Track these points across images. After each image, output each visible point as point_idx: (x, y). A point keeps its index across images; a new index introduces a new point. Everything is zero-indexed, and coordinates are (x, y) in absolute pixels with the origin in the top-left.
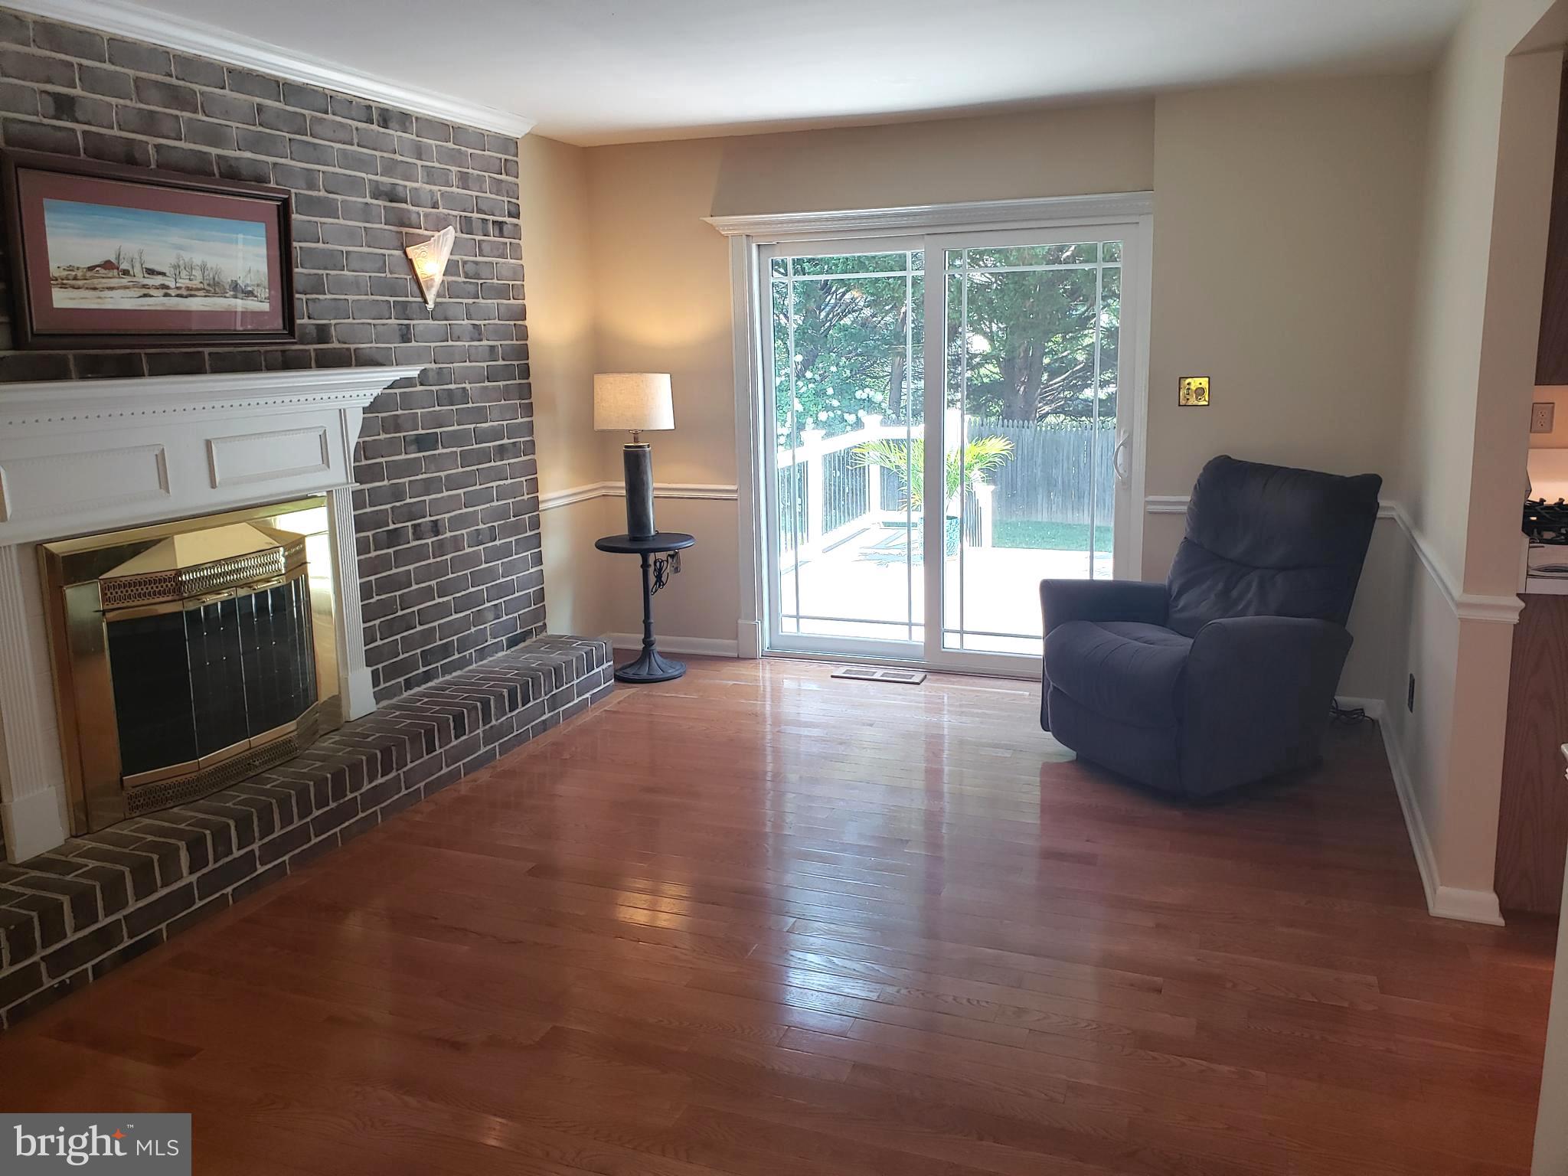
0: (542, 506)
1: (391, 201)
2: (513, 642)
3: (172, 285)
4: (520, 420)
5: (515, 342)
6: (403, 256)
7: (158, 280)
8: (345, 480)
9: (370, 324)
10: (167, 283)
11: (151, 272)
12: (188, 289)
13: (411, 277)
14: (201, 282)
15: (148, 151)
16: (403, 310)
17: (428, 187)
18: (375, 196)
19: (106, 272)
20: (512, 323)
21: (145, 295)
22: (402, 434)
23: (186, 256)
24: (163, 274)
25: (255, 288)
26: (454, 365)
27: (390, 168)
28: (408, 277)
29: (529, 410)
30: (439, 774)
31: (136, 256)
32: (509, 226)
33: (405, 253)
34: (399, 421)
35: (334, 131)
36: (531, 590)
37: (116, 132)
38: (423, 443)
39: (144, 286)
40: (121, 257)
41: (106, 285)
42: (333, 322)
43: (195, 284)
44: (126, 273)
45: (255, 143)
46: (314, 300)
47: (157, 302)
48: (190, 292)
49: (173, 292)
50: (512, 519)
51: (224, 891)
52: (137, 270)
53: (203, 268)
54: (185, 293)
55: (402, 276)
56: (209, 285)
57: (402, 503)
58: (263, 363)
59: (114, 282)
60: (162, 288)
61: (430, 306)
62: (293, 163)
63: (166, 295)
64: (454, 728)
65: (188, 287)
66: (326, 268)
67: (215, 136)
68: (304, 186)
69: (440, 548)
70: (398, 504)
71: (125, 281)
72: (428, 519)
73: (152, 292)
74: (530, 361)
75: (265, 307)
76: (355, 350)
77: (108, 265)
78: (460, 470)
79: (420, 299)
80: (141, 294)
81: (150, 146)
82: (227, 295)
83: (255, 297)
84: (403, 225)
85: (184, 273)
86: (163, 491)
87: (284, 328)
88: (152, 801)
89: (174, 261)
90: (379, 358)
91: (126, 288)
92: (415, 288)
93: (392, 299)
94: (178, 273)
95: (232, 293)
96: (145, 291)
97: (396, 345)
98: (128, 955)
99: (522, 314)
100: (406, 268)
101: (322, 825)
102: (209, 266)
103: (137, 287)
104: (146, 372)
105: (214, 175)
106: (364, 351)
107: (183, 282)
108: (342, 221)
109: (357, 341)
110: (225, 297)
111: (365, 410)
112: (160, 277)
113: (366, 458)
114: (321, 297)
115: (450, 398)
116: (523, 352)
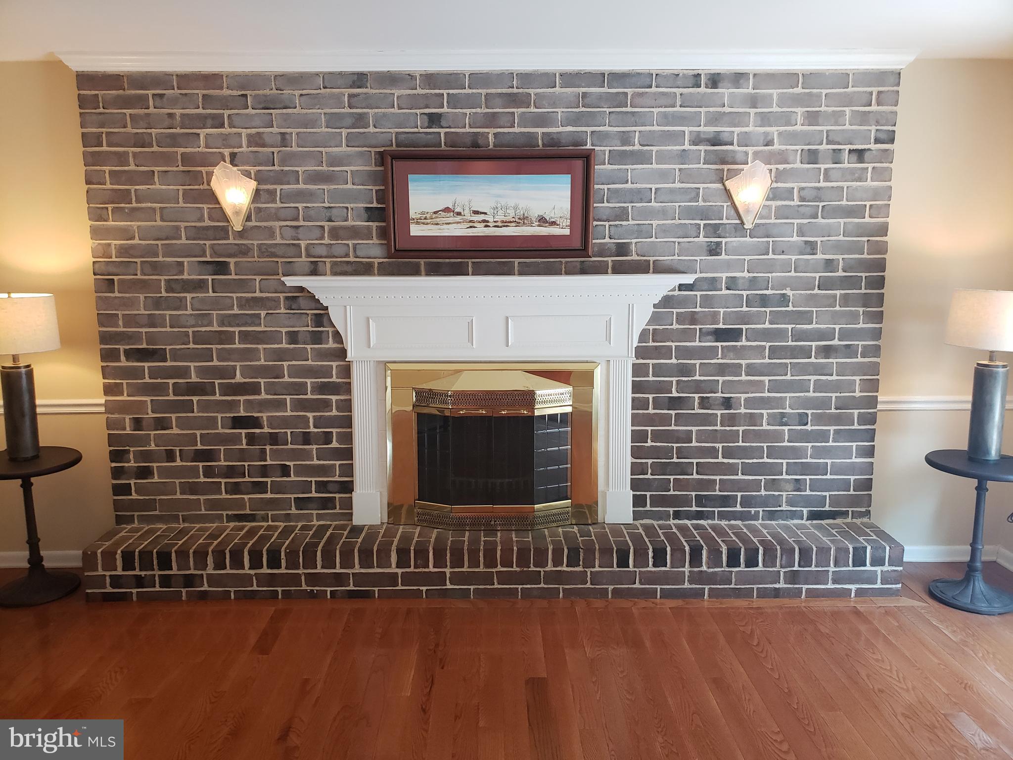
0: (879, 407)
1: (713, 145)
2: (813, 516)
3: (491, 219)
4: (861, 325)
5: (865, 256)
6: (722, 187)
7: (481, 217)
8: (627, 355)
9: (674, 242)
10: (487, 219)
11: (476, 213)
12: (503, 222)
13: (729, 204)
14: (513, 217)
15: (488, 138)
16: (715, 230)
17: (762, 129)
18: (694, 143)
19: (445, 214)
20: (866, 239)
21: (471, 227)
22: (698, 327)
23: (503, 202)
24: (485, 213)
25: (558, 219)
26: (774, 274)
27: (714, 119)
28: (725, 205)
29: (879, 317)
31: (467, 203)
32: (874, 152)
33: (724, 185)
34: (696, 316)
35: (656, 100)
36: (852, 478)
37: (468, 130)
38: (720, 335)
39: (471, 221)
40: (456, 204)
41: (444, 222)
42: (634, 241)
43: (509, 218)
44: (459, 214)
45: (576, 120)
46: (616, 226)
47: (480, 231)
48: (506, 224)
49: (491, 224)
50: (833, 411)
51: (421, 588)
52: (467, 212)
53: (516, 208)
54: (500, 224)
55: (719, 204)
56: (519, 219)
57: (690, 379)
58: (563, 269)
59: (450, 220)
60: (484, 222)
61: (748, 226)
62: (611, 129)
63: (486, 226)
64: (653, 558)
65: (503, 221)
66: (632, 202)
67: (542, 120)
68: (619, 143)
69: (732, 420)
70: (684, 379)
71: (458, 219)
72: (719, 395)
73: (475, 225)
74: (886, 274)
75: (567, 232)
76: (654, 262)
77: (447, 210)
78: (767, 361)
79: (738, 222)
80: (468, 226)
81: (490, 134)
82: (533, 225)
83: (557, 225)
84: (724, 162)
85: (500, 212)
86: (470, 344)
87: (582, 246)
89: (493, 205)
90: (681, 269)
91: (458, 223)
92: (733, 212)
93: (702, 223)
94: (496, 213)
95: (537, 223)
96: (471, 224)
97: (701, 258)
98: (352, 595)
99: (883, 230)
100: (724, 197)
101: (504, 578)
102: (520, 207)
103: (466, 222)
104: (470, 273)
105: (539, 146)
106: (661, 262)
107: (500, 218)
108: (654, 166)
109: (657, 255)
110: (531, 226)
111: (655, 306)
112: (483, 215)
113: (653, 341)
114: (624, 223)
115: (764, 301)
116: (881, 265)
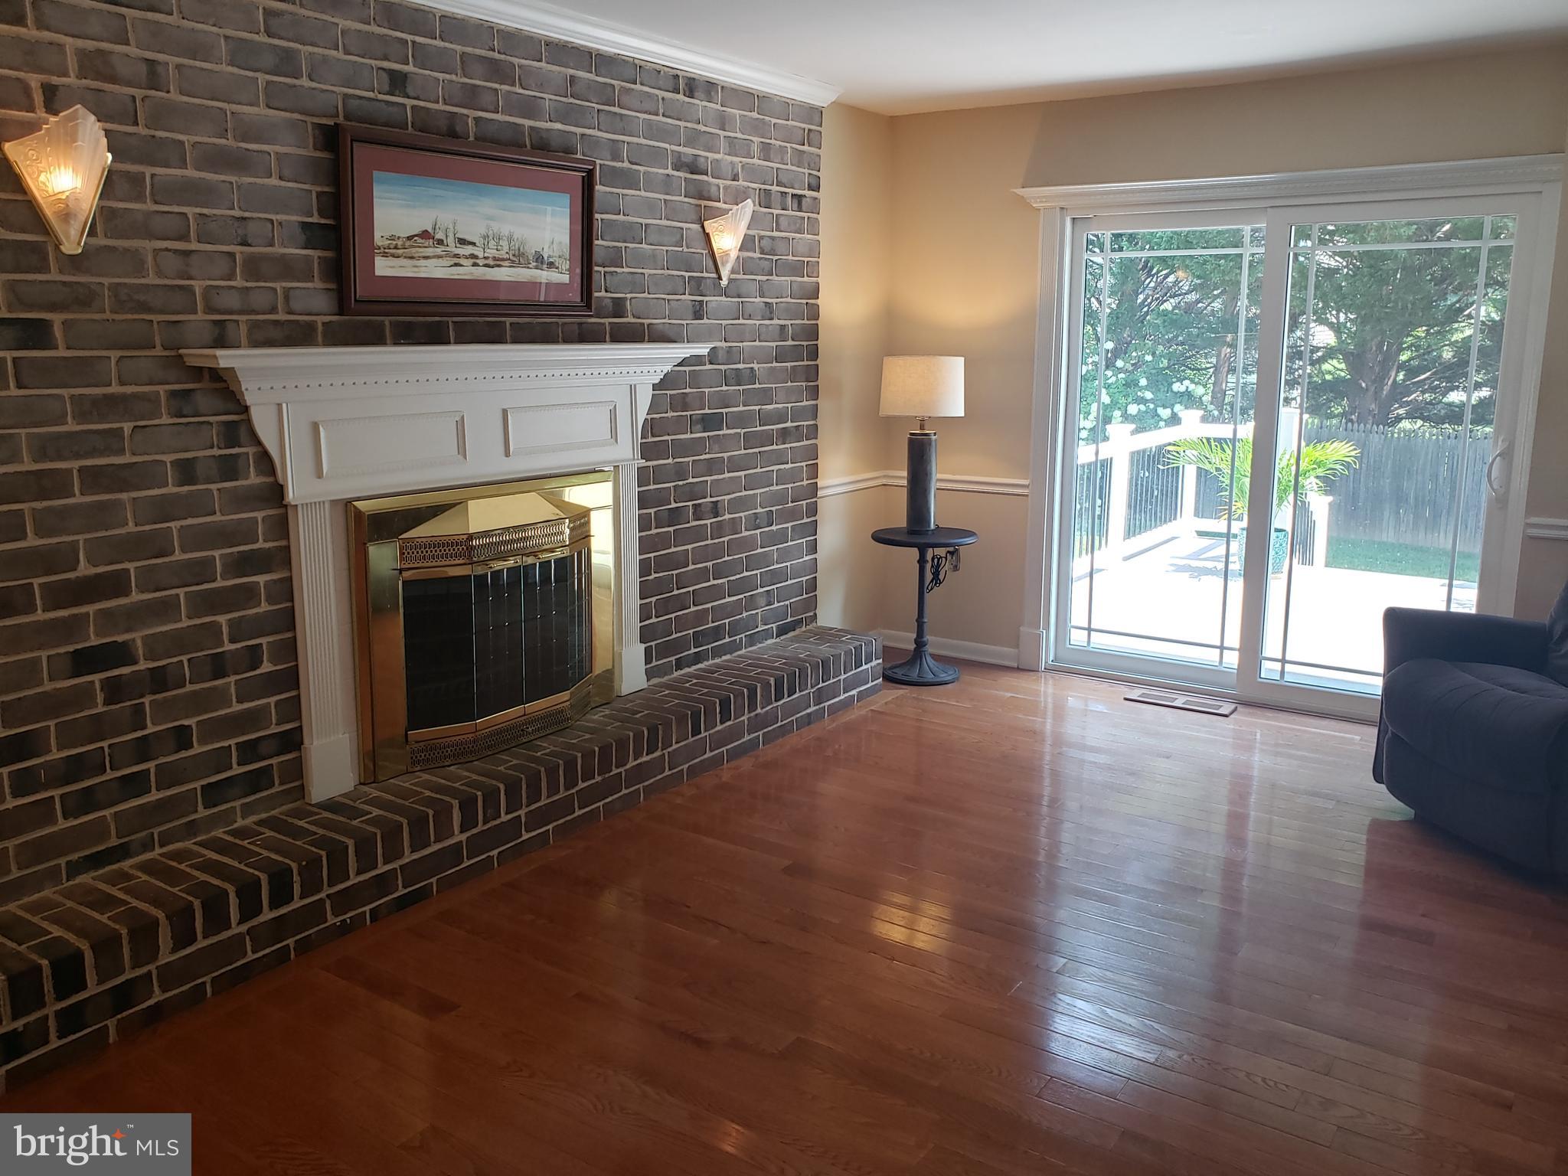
0: (820, 493)
1: (692, 173)
2: (782, 631)
3: (481, 255)
4: (805, 403)
5: (806, 322)
6: (700, 230)
7: (468, 250)
8: (632, 457)
9: (664, 299)
10: (476, 253)
11: (463, 242)
12: (495, 259)
13: (707, 251)
14: (507, 253)
15: (468, 124)
16: (697, 287)
17: (729, 158)
18: (676, 168)
19: (423, 241)
20: (804, 301)
21: (456, 265)
22: (688, 413)
23: (495, 227)
24: (474, 244)
25: (557, 259)
26: (744, 344)
27: (694, 138)
28: (704, 252)
29: (814, 393)
30: (702, 758)
31: (451, 226)
32: (808, 199)
33: (703, 227)
34: (688, 400)
35: (641, 102)
36: (804, 579)
37: (441, 107)
38: (710, 422)
39: (457, 256)
40: (437, 227)
41: (421, 255)
42: (629, 296)
43: (503, 254)
44: (440, 242)
45: (565, 114)
46: (611, 273)
47: (466, 272)
48: (497, 263)
49: (481, 262)
50: (790, 505)
51: (491, 854)
52: (451, 240)
53: (510, 239)
54: (492, 263)
55: (699, 251)
56: (514, 255)
57: (685, 482)
58: (560, 335)
59: (429, 252)
60: (472, 258)
61: (724, 282)
62: (600, 134)
63: (475, 265)
64: (720, 713)
65: (495, 257)
66: (625, 242)
67: (529, 109)
68: (609, 157)
69: (719, 530)
70: (681, 483)
71: (439, 250)
72: (709, 499)
73: (462, 261)
74: (820, 342)
75: (565, 278)
76: (649, 325)
77: (425, 235)
78: (743, 452)
79: (714, 275)
80: (452, 263)
81: (470, 119)
82: (530, 266)
83: (556, 268)
84: (701, 197)
85: (492, 243)
86: (460, 457)
87: (582, 301)
88: (431, 757)
89: (483, 231)
90: (672, 335)
91: (439, 257)
92: (711, 263)
93: (687, 274)
94: (486, 243)
95: (535, 264)
96: (456, 260)
97: (688, 322)
98: (403, 903)
99: (815, 293)
100: (703, 244)
101: (586, 797)
102: (515, 237)
103: (450, 257)
104: (452, 341)
105: (526, 147)
106: (655, 326)
107: (491, 253)
108: (643, 193)
109: (651, 317)
110: (528, 268)
111: (655, 387)
112: (470, 247)
113: (653, 436)
114: (619, 270)
115: (738, 378)
116: (813, 333)
